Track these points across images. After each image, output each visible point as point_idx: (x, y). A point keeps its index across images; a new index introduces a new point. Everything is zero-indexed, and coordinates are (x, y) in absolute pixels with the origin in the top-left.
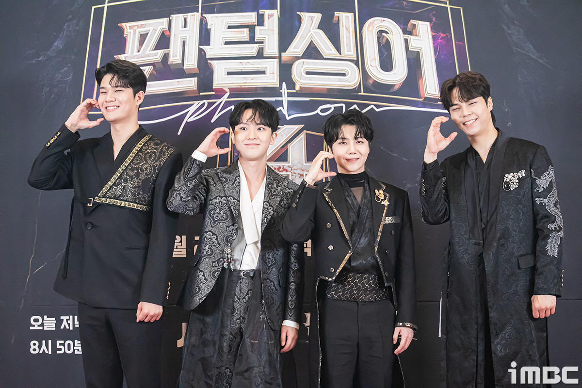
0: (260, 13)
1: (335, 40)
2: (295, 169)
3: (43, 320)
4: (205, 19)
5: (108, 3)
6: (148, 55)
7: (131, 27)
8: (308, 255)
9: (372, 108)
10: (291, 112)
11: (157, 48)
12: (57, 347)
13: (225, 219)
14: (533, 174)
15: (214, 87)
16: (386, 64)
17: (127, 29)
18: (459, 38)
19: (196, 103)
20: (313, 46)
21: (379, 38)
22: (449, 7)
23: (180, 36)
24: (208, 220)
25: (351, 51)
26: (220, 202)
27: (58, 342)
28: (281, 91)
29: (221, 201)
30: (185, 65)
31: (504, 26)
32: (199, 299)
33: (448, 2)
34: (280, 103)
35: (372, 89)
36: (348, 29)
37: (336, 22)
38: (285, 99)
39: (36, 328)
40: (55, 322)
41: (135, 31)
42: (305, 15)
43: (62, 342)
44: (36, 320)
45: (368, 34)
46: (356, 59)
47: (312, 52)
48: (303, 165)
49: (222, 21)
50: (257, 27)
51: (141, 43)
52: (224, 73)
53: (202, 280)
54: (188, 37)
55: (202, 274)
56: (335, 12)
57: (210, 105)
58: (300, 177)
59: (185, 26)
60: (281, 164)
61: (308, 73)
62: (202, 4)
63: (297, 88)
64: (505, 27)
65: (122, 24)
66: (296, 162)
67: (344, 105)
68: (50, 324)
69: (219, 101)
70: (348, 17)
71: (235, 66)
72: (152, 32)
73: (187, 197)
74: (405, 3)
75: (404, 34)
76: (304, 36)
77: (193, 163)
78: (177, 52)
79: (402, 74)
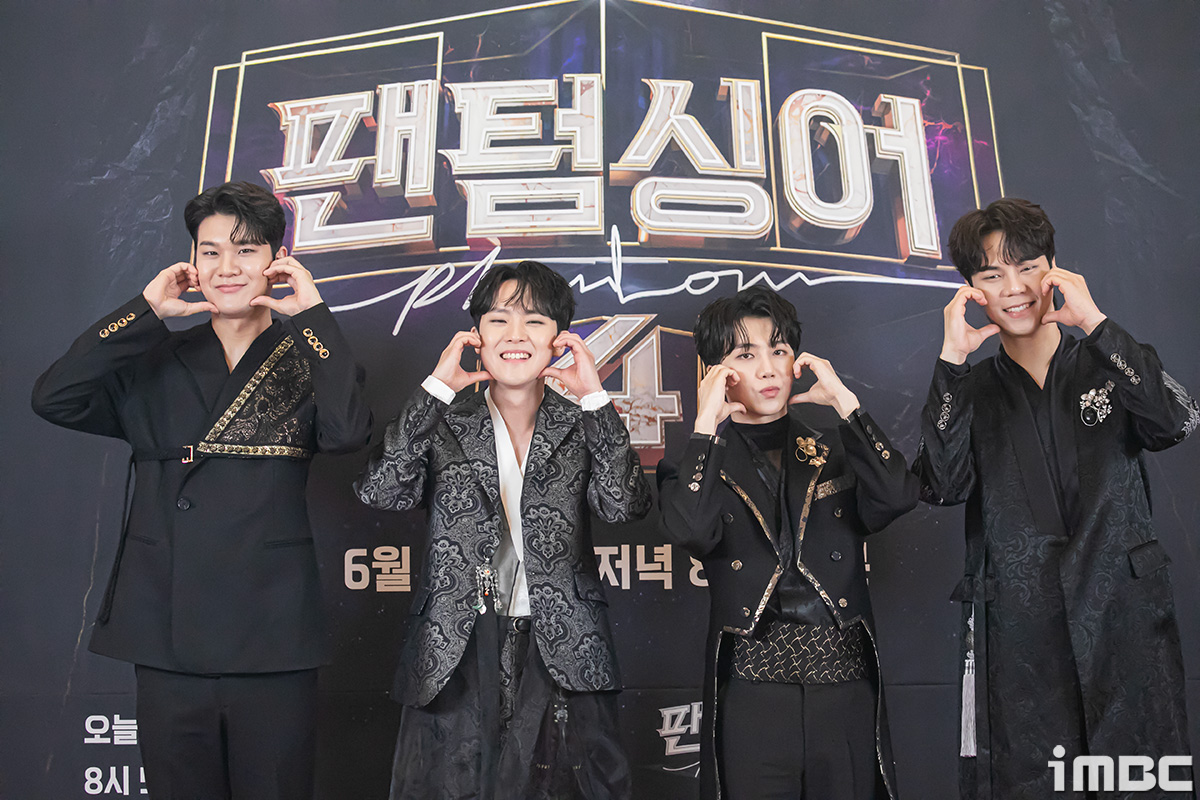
0: (565, 80)
1: (721, 135)
2: (638, 407)
3: (112, 723)
4: (449, 94)
5: (247, 60)
6: (331, 170)
7: (294, 111)
8: (666, 588)
9: (800, 278)
10: (629, 288)
11: (349, 154)
13: (472, 509)
15: (468, 236)
16: (829, 187)
17: (286, 114)
19: (432, 268)
20: (674, 149)
21: (812, 133)
22: (959, 66)
23: (396, 129)
24: (437, 517)
25: (754, 160)
26: (456, 475)
28: (609, 243)
30: (410, 185)
31: (1074, 106)
32: (437, 681)
33: (957, 57)
34: (608, 269)
35: (798, 237)
37: (724, 99)
38: (617, 261)
39: (97, 740)
41: (303, 118)
42: (658, 86)
44: (97, 725)
45: (790, 125)
46: (765, 176)
47: (673, 163)
48: (654, 397)
49: (486, 98)
50: (557, 110)
51: (317, 142)
52: (489, 206)
53: (439, 643)
54: (414, 131)
55: (438, 630)
57: (460, 272)
58: (648, 424)
59: (408, 109)
61: (664, 206)
62: (443, 61)
63: (643, 237)
64: (1077, 110)
65: (276, 104)
66: (639, 391)
67: (739, 273)
68: (126, 732)
69: (479, 265)
70: (748, 88)
71: (513, 190)
72: (338, 121)
73: (410, 474)
74: (867, 58)
75: (865, 124)
76: (657, 128)
77: (430, 407)
78: (391, 163)
79: (862, 208)
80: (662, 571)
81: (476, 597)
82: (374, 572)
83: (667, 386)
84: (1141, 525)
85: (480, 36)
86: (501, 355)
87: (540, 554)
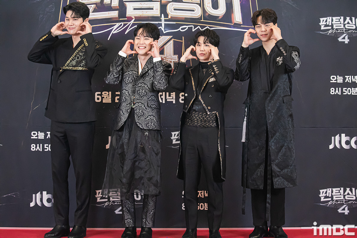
2: (167, 59)
3: (38, 133)
8: (173, 103)
10: (166, 29)
13: (132, 82)
15: (127, 16)
16: (215, 6)
19: (117, 24)
24: (123, 84)
26: (128, 74)
27: (45, 145)
28: (161, 18)
30: (113, 3)
32: (121, 124)
34: (161, 25)
35: (208, 18)
38: (163, 23)
39: (34, 137)
40: (44, 135)
44: (34, 134)
46: (200, 3)
48: (171, 56)
52: (132, 9)
53: (122, 115)
55: (122, 111)
57: (125, 25)
61: (175, 10)
63: (169, 17)
66: (168, 55)
67: (193, 26)
68: (41, 136)
69: (129, 23)
71: (138, 5)
73: (117, 75)
77: (120, 58)
79: (223, 11)
80: (173, 99)
81: (132, 103)
82: (102, 98)
83: (175, 54)
84: (286, 91)
86: (139, 47)
87: (140, 95)
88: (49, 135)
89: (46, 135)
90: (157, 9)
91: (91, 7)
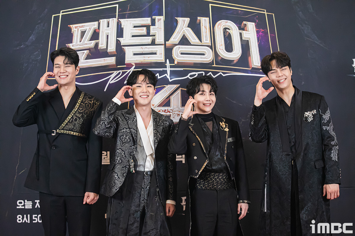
0: (153, 18)
1: (198, 33)
2: (175, 111)
3: (24, 202)
4: (120, 22)
5: (62, 13)
6: (86, 44)
7: (76, 27)
8: (183, 163)
9: (221, 74)
10: (172, 77)
11: (92, 39)
12: (33, 219)
13: (129, 142)
14: (320, 112)
15: (126, 63)
16: (229, 47)
17: (73, 28)
18: (272, 31)
19: (115, 72)
20: (185, 37)
21: (224, 32)
22: (266, 13)
23: (105, 32)
24: (119, 143)
25: (208, 40)
27: (34, 216)
28: (166, 64)
29: (126, 131)
30: (109, 48)
31: (299, 25)
32: (115, 190)
33: (265, 11)
34: (166, 72)
35: (220, 62)
36: (206, 27)
37: (199, 23)
38: (168, 69)
39: (20, 207)
40: (32, 203)
41: (78, 29)
42: (180, 19)
43: (36, 215)
44: (20, 203)
45: (218, 30)
46: (211, 45)
47: (184, 41)
48: (179, 108)
49: (130, 23)
50: (151, 26)
51: (82, 36)
52: (132, 54)
53: (116, 179)
54: (110, 33)
55: (116, 175)
56: (198, 17)
57: (123, 73)
58: (178, 116)
59: (108, 26)
60: (166, 108)
61: (182, 54)
62: (118, 13)
63: (176, 63)
64: (300, 25)
65: (70, 25)
66: (175, 107)
67: (204, 72)
68: (29, 205)
69: (129, 71)
70: (206, 20)
71: (138, 49)
72: (88, 30)
73: (109, 125)
74: (240, 11)
75: (239, 30)
76: (179, 31)
77: (114, 106)
78: (103, 42)
79: (239, 54)
80: (182, 158)
85: (129, 5)
86: (140, 96)
88: (38, 204)
89: (34, 204)
90: (161, 54)
91: (84, 53)
